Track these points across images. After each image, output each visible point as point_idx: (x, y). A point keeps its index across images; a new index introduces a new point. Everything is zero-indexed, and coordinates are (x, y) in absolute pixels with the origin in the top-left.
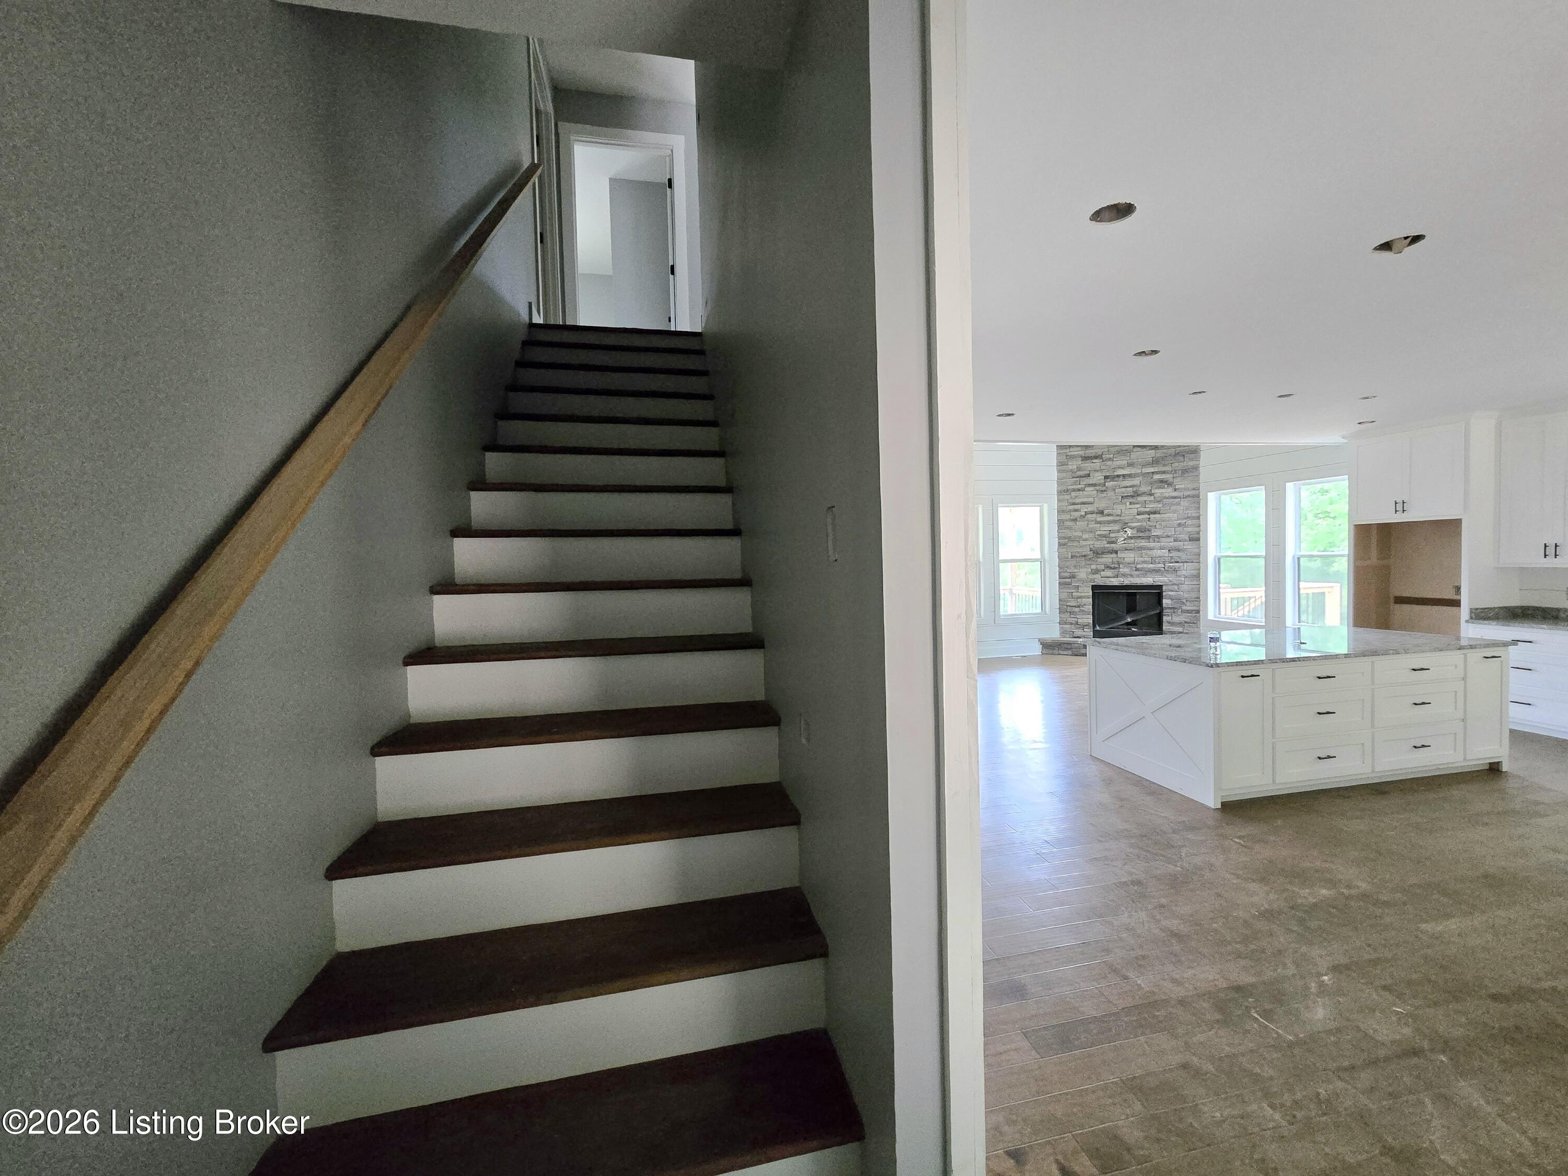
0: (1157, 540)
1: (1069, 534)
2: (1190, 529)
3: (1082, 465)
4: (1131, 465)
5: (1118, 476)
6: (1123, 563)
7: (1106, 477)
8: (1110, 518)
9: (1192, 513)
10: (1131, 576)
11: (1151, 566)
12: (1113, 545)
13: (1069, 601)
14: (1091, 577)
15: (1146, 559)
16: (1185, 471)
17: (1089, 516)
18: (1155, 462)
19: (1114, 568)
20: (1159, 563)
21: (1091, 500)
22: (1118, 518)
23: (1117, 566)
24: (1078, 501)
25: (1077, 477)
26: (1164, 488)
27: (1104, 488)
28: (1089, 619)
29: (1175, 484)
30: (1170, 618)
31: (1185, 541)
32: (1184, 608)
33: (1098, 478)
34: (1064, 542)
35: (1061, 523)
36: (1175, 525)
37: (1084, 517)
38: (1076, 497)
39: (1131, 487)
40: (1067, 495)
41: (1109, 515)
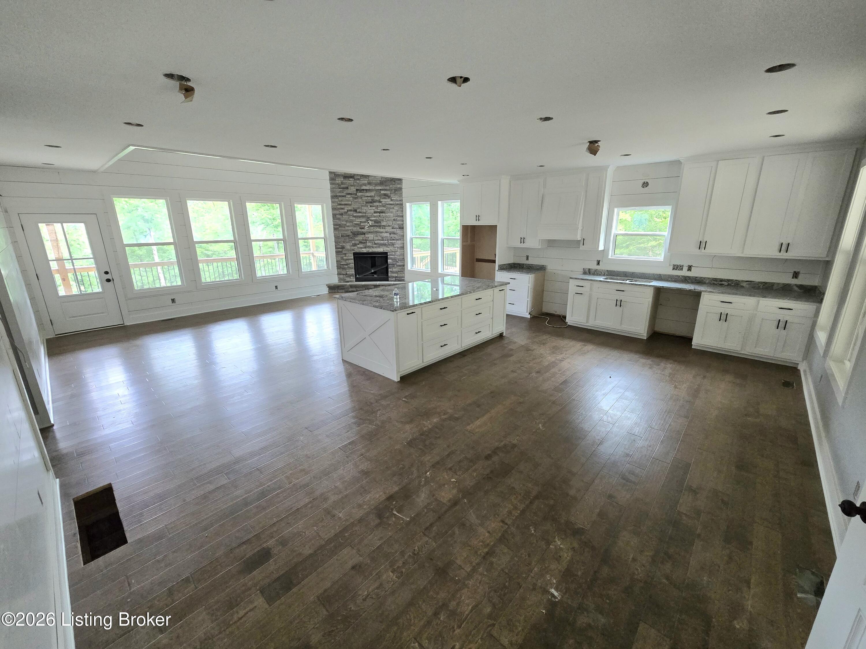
0: (384, 228)
1: (339, 223)
2: (399, 222)
3: (344, 181)
4: (369, 184)
5: (363, 190)
6: (368, 240)
7: (357, 190)
8: (360, 214)
9: (399, 213)
10: (373, 247)
11: (382, 242)
12: (363, 230)
13: (342, 262)
14: (353, 248)
15: (380, 238)
16: (396, 190)
17: (349, 212)
18: (381, 183)
19: (364, 243)
20: (386, 240)
21: (350, 203)
22: (364, 215)
23: (365, 242)
24: (343, 203)
25: (341, 188)
26: (386, 199)
27: (356, 196)
28: (353, 272)
29: (391, 197)
30: (391, 269)
31: (397, 229)
32: (398, 264)
33: (353, 190)
34: (337, 227)
35: (334, 216)
36: (392, 220)
37: (347, 213)
38: (342, 201)
39: (370, 196)
40: (337, 199)
41: (360, 212)
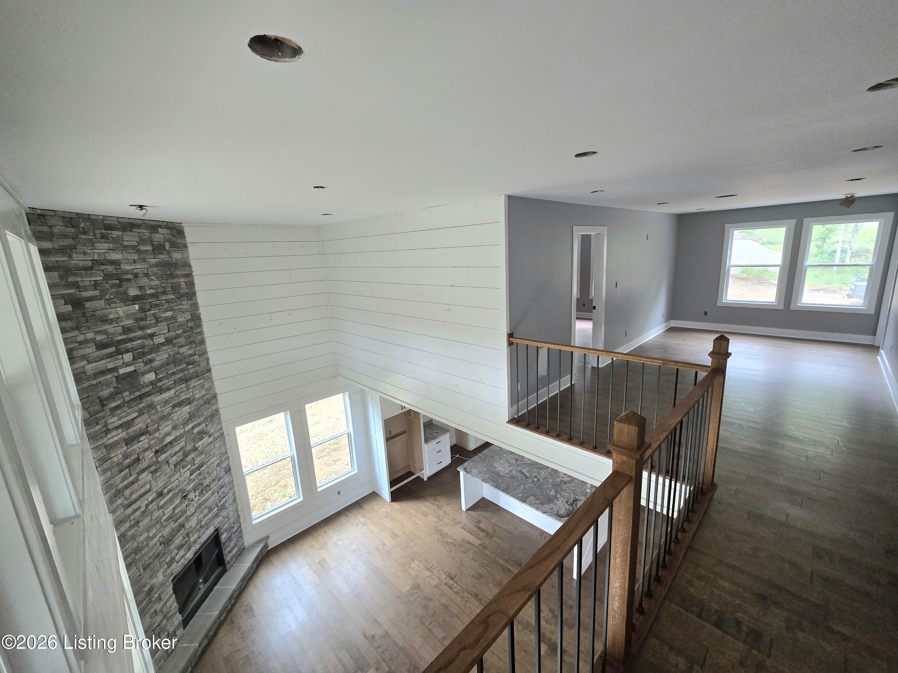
0: (208, 488)
1: (135, 545)
4: (174, 428)
6: (191, 532)
8: (170, 495)
10: (200, 538)
11: (210, 515)
12: (179, 521)
14: (170, 572)
15: (206, 512)
16: (212, 417)
17: (150, 507)
18: (192, 416)
19: (186, 543)
20: (214, 508)
21: (148, 486)
23: (187, 539)
24: (134, 497)
25: (126, 468)
26: (202, 439)
27: (158, 465)
29: (208, 431)
30: (227, 549)
31: (224, 476)
32: (233, 531)
35: (122, 537)
36: (216, 467)
37: (145, 512)
38: (131, 494)
39: (180, 451)
40: (119, 498)
41: (170, 491)
